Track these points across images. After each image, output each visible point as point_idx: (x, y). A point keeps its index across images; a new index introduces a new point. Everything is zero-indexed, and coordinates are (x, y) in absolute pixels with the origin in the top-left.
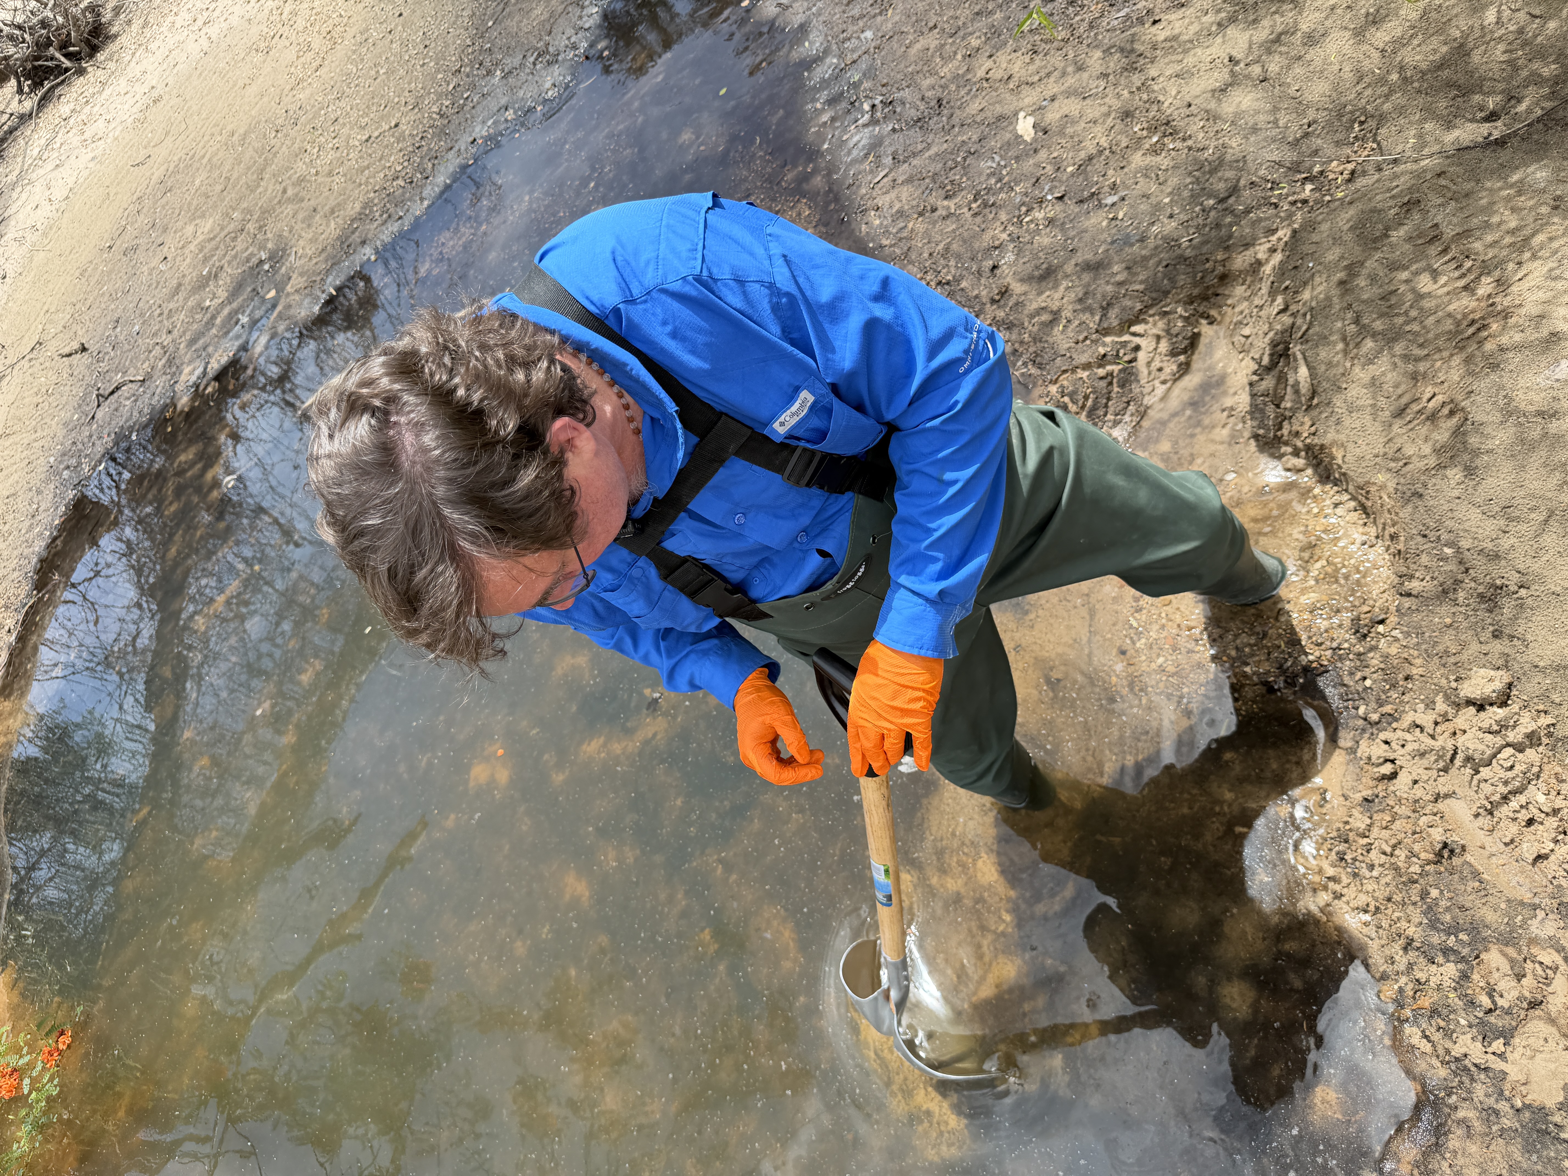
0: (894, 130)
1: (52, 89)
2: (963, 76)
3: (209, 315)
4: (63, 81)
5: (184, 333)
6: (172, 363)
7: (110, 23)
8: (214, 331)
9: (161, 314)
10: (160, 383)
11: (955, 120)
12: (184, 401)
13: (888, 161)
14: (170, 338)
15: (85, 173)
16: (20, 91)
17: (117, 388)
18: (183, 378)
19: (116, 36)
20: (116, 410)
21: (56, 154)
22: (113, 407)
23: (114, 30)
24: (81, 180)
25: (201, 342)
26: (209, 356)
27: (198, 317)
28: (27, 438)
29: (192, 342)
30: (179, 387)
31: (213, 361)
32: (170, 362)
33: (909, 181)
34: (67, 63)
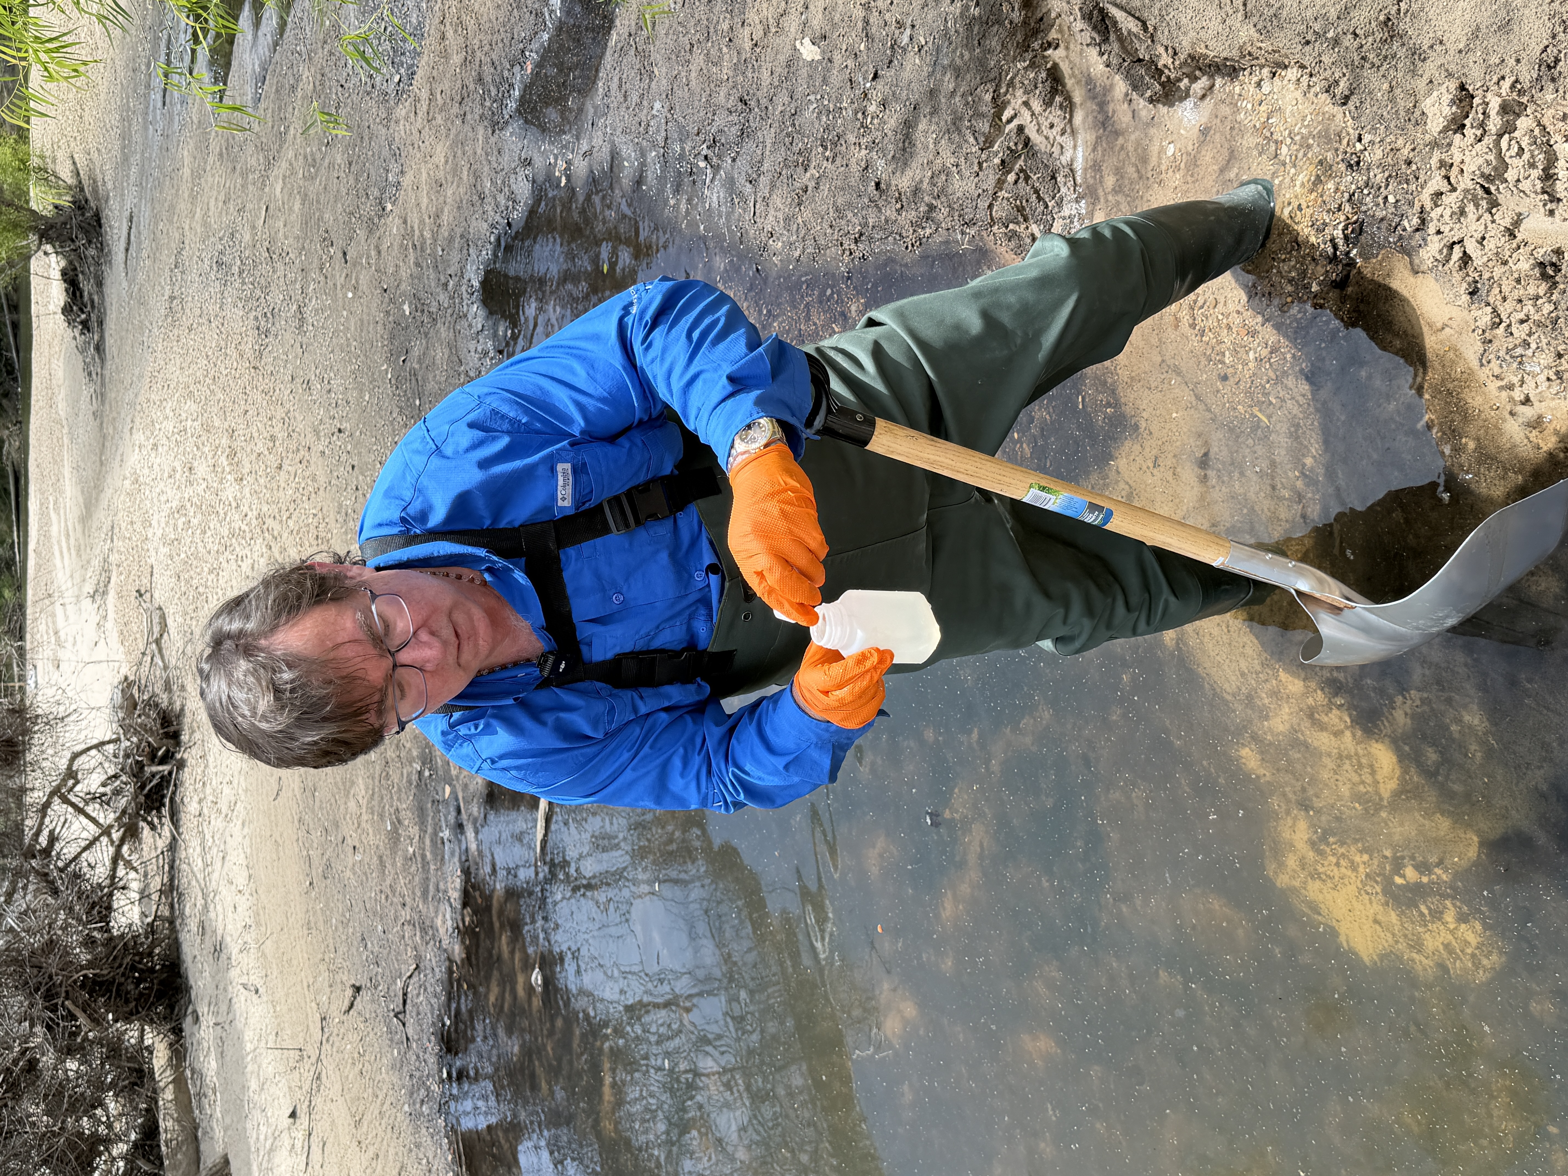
0: (734, 160)
1: (172, 800)
2: (739, 61)
3: (419, 859)
4: (175, 785)
5: (414, 893)
6: (426, 928)
7: (170, 703)
8: (432, 867)
9: (387, 897)
10: (430, 955)
11: (764, 102)
12: (458, 951)
13: (748, 189)
14: (407, 908)
15: (247, 842)
16: (153, 827)
17: (405, 994)
18: (442, 931)
19: (182, 710)
20: (418, 1014)
21: (215, 850)
22: (414, 1014)
23: (177, 706)
24: (248, 851)
25: (432, 888)
26: (445, 891)
27: (413, 869)
28: (375, 1109)
29: (425, 893)
30: (445, 943)
31: (450, 893)
32: (424, 930)
33: (773, 186)
34: (165, 768)
